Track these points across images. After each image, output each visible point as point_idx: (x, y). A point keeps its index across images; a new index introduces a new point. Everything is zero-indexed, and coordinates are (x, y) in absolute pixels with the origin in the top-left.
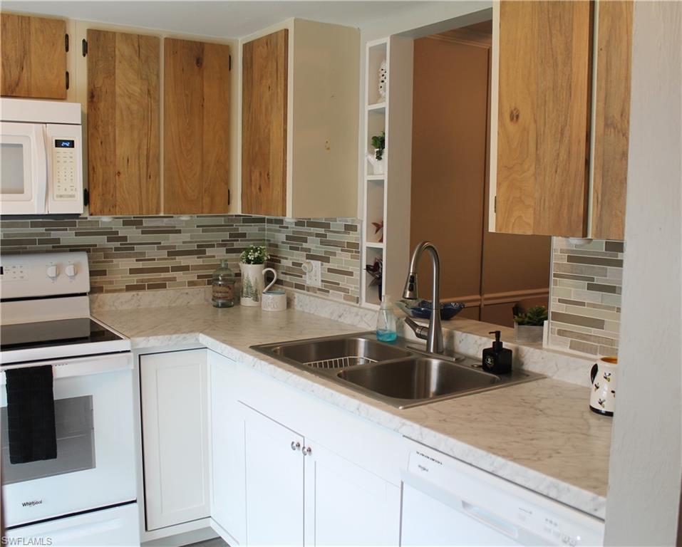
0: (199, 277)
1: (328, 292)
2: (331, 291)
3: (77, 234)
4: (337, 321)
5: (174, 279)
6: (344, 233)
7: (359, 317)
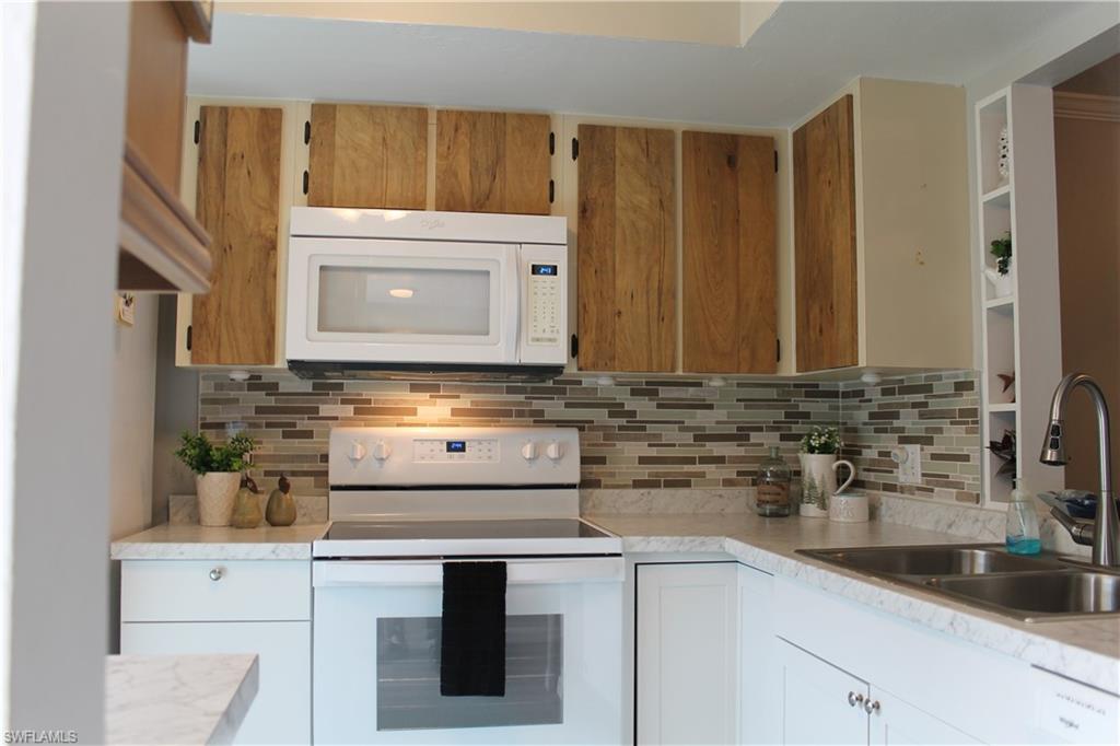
0: (739, 473)
1: (932, 491)
2: (936, 489)
3: (567, 405)
4: (946, 533)
5: (702, 475)
6: (955, 395)
7: (980, 524)
